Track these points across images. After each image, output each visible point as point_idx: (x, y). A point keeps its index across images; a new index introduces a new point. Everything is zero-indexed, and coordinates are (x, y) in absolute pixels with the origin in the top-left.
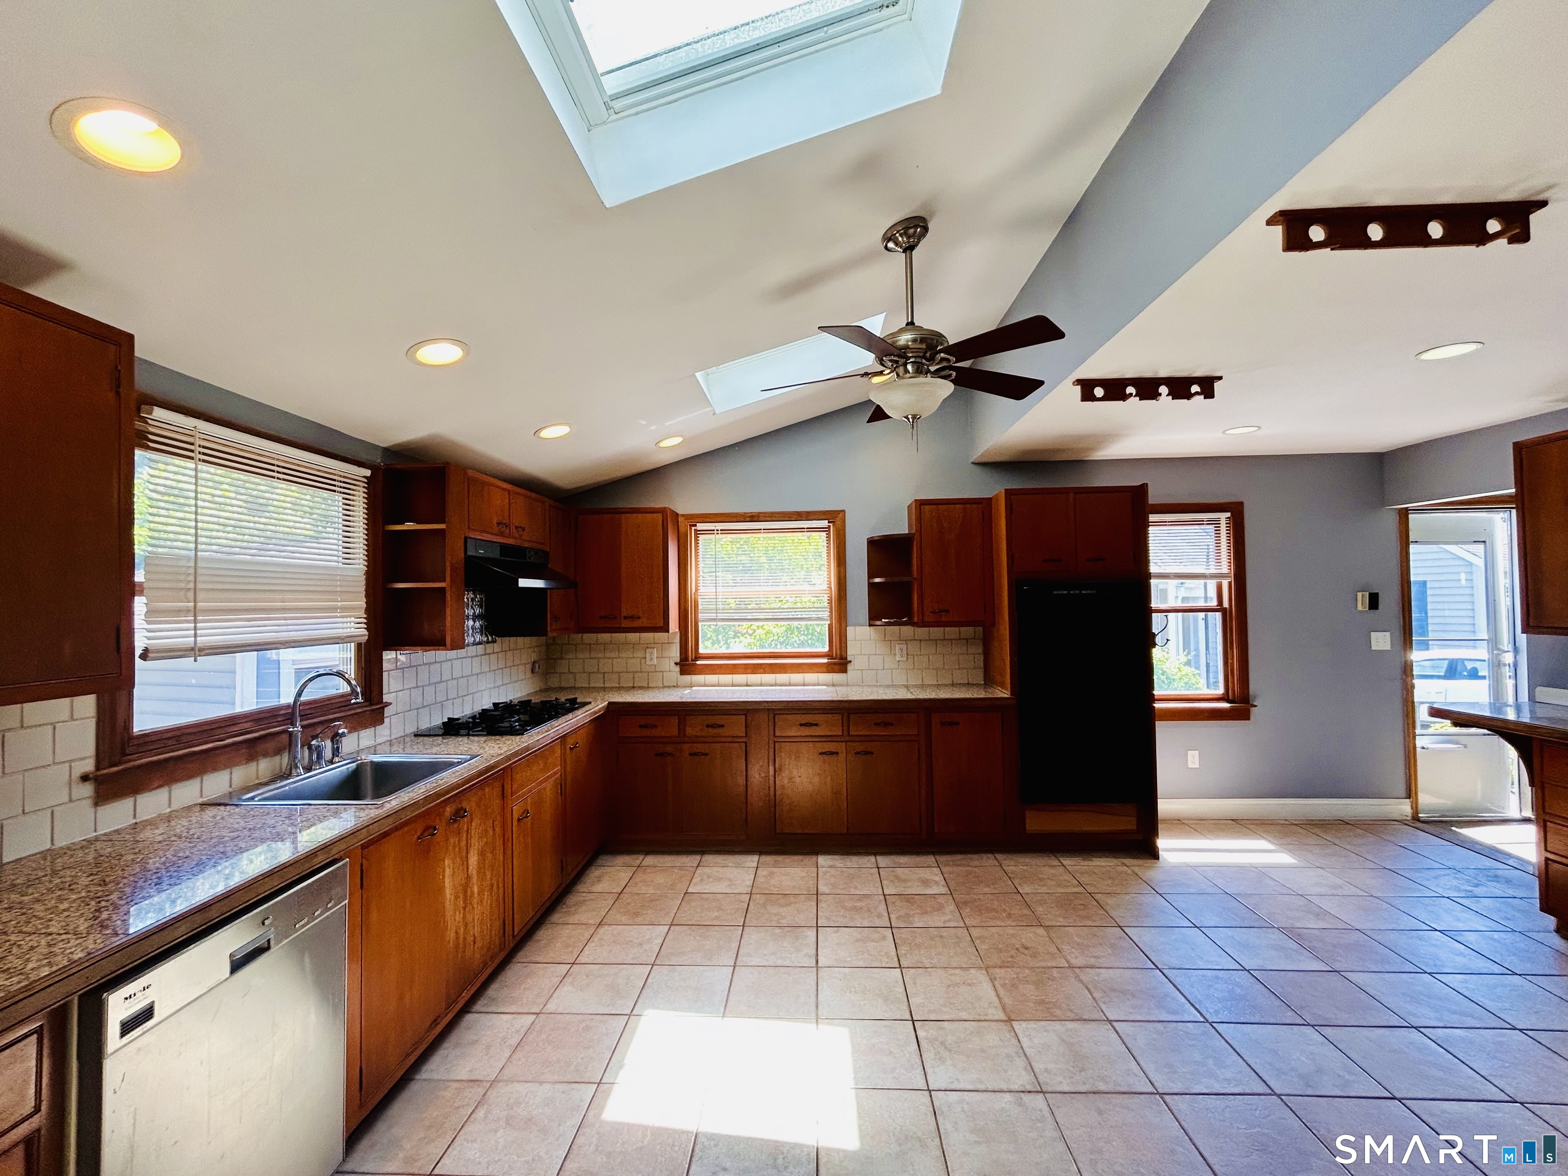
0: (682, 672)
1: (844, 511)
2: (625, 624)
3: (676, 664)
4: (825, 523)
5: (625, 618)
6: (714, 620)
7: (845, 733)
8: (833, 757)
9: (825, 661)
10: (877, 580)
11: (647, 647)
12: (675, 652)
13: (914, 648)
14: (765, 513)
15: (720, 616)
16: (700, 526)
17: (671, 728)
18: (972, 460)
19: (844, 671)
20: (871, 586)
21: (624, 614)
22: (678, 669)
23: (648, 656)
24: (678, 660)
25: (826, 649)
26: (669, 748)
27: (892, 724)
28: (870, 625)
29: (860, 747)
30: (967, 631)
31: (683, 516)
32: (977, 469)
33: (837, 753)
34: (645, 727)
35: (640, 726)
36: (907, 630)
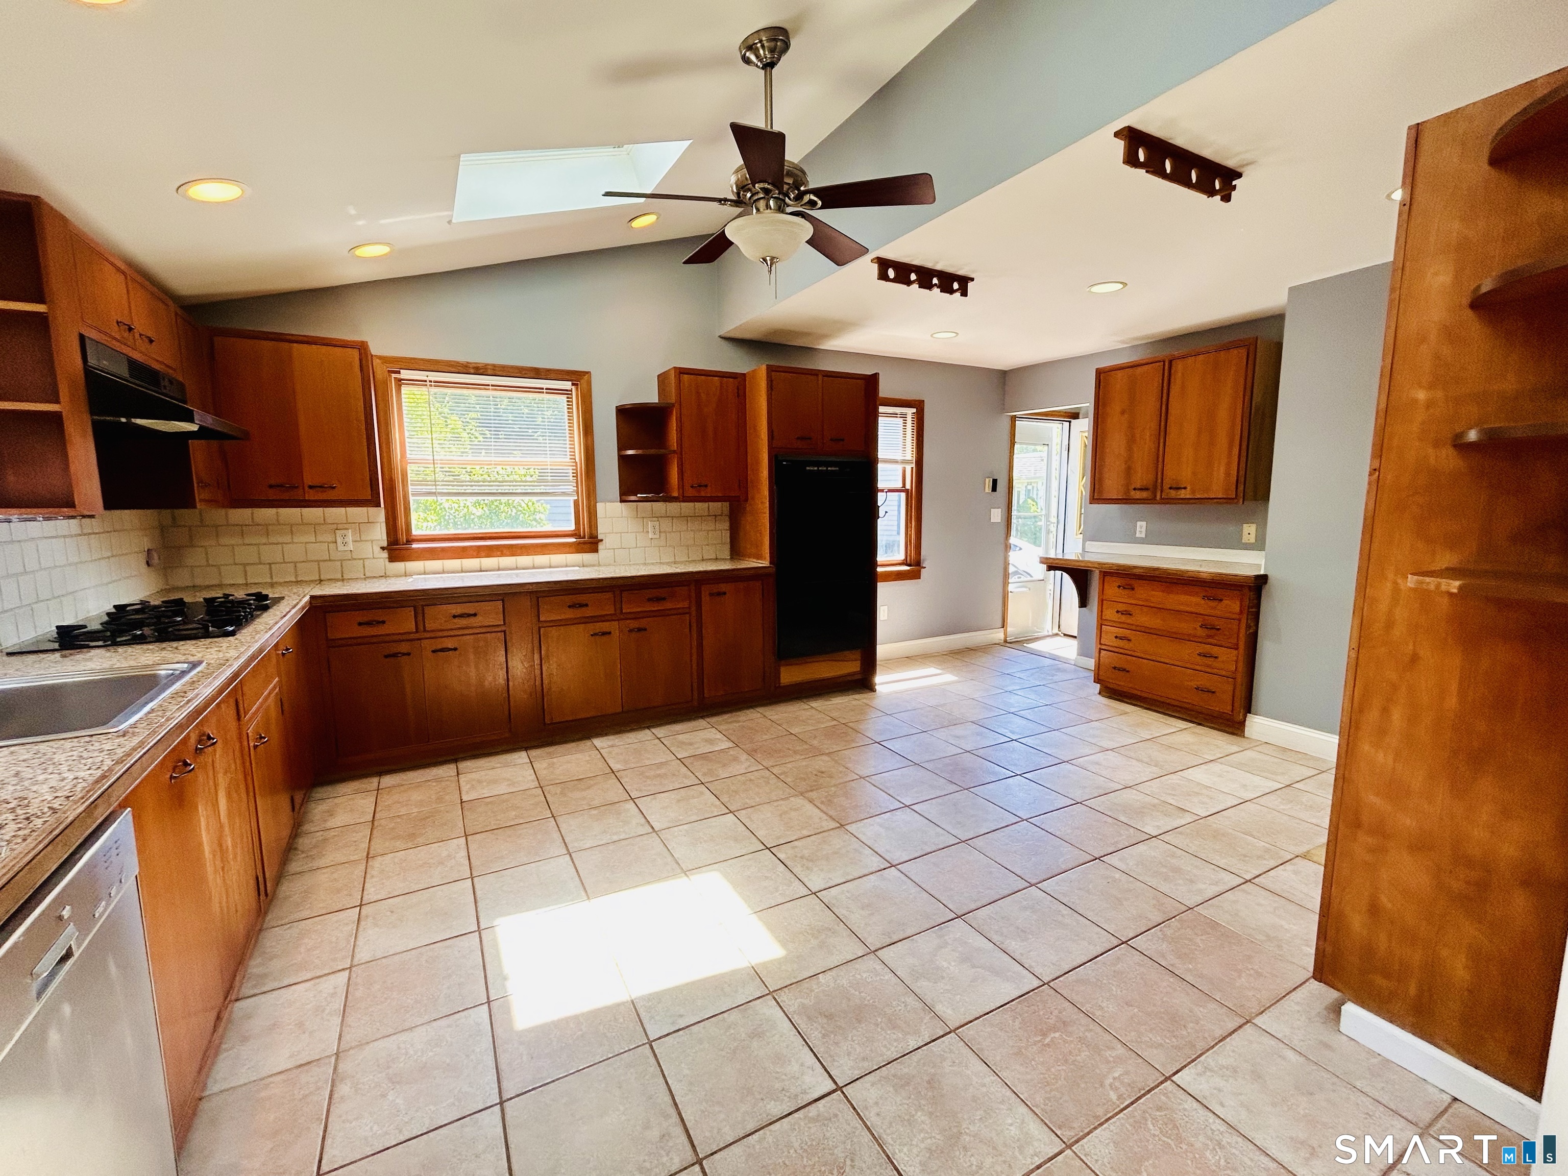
0: (392, 559)
1: (588, 373)
2: (311, 495)
3: (383, 548)
4: (567, 385)
5: (311, 487)
6: (434, 494)
7: (618, 611)
8: (605, 638)
9: (573, 540)
10: (630, 452)
11: (337, 527)
12: (380, 534)
13: (666, 524)
14: (494, 366)
15: (440, 489)
16: (405, 374)
17: (406, 622)
18: (722, 333)
19: (596, 550)
20: (623, 459)
21: (308, 481)
22: (385, 555)
23: (339, 540)
24: (385, 544)
25: (572, 527)
26: (404, 647)
27: (664, 599)
28: (622, 501)
29: (634, 624)
30: (716, 506)
31: (380, 358)
32: (723, 342)
33: (610, 633)
34: (369, 623)
35: (360, 624)
36: (659, 507)
